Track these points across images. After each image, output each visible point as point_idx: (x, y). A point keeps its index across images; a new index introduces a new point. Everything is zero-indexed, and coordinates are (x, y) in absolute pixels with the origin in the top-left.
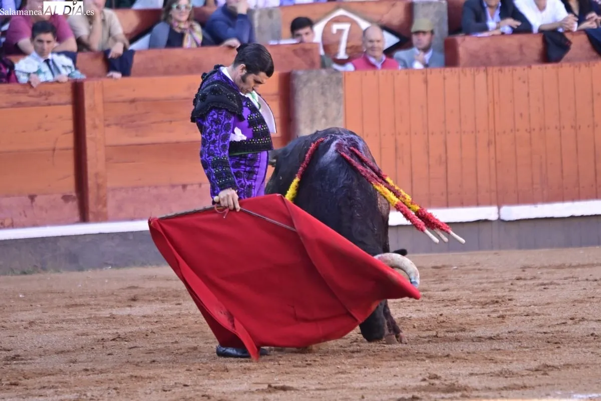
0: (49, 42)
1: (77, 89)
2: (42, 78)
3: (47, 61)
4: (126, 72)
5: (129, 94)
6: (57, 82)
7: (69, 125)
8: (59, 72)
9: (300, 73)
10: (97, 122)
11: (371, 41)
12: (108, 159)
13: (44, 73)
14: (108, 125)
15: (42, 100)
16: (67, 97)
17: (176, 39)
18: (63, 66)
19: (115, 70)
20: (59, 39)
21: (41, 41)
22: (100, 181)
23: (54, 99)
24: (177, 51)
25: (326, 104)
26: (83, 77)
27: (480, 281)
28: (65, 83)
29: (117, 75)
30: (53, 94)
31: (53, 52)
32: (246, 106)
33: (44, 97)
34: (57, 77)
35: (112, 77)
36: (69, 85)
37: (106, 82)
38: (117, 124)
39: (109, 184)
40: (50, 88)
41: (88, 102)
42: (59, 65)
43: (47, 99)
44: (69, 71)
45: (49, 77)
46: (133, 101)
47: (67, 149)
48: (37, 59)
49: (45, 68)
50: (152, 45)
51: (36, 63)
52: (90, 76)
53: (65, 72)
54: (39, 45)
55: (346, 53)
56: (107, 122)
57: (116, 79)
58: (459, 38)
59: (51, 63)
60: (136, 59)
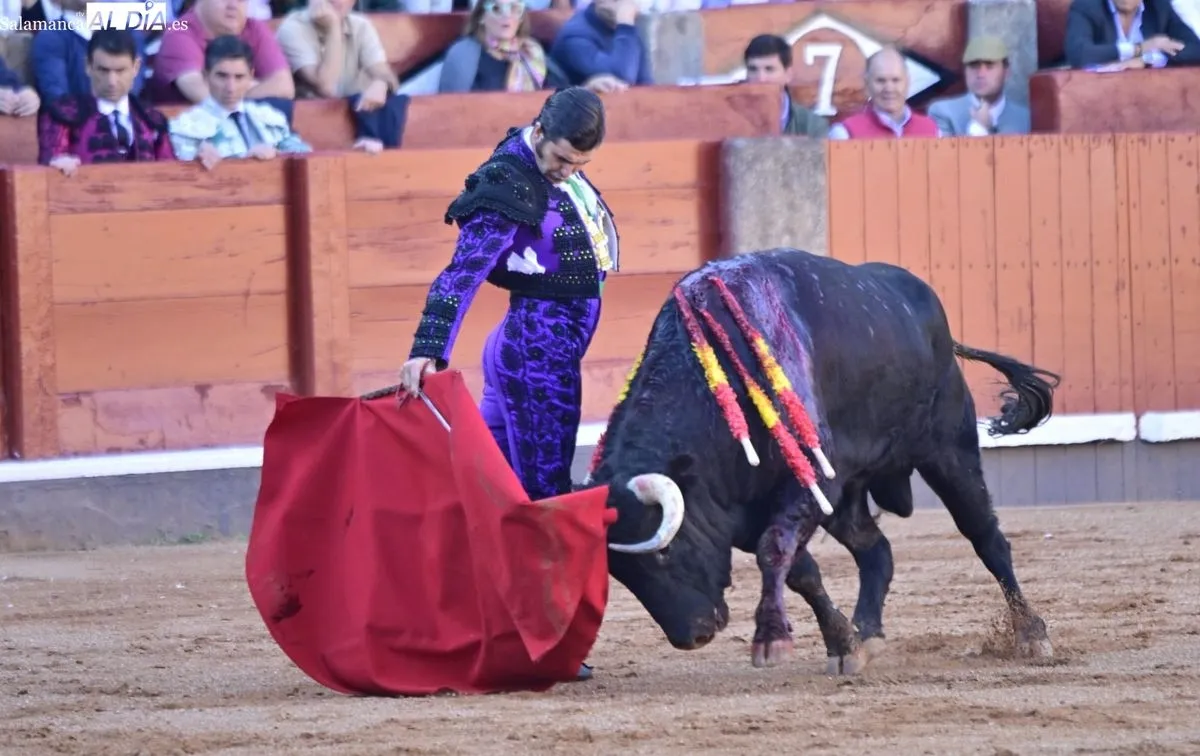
0: (239, 76)
1: (294, 172)
2: (224, 150)
3: (235, 116)
4: (391, 140)
5: (401, 185)
6: (255, 158)
7: (278, 246)
8: (259, 138)
9: (740, 143)
10: (333, 239)
11: (882, 80)
12: (354, 314)
13: (230, 140)
14: (356, 246)
15: (222, 194)
16: (274, 188)
17: (492, 74)
18: (268, 127)
19: (370, 134)
20: (259, 72)
21: (223, 75)
22: (338, 358)
23: (247, 193)
24: (493, 98)
25: (792, 206)
26: (307, 148)
27: (1099, 563)
28: (270, 160)
29: (374, 145)
30: (247, 183)
31: (246, 99)
32: (556, 210)
33: (227, 190)
34: (257, 149)
35: (363, 149)
36: (279, 164)
37: (352, 159)
38: (372, 244)
39: (357, 365)
40: (241, 170)
41: (315, 199)
42: (260, 125)
43: (233, 193)
44: (279, 137)
45: (239, 148)
46: (405, 198)
47: (272, 293)
48: (215, 113)
49: (231, 129)
50: (445, 86)
51: (214, 120)
52: (321, 147)
53: (271, 139)
54: (219, 82)
55: (833, 103)
56: (354, 240)
57: (372, 154)
58: (1060, 76)
59: (243, 120)
60: (413, 114)
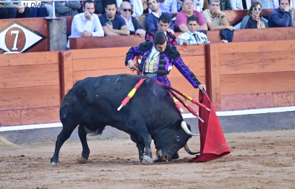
0: (195, 25)
1: (207, 48)
2: (191, 43)
3: (194, 35)
4: (230, 40)
5: (232, 51)
6: (198, 44)
7: (203, 65)
8: (200, 40)
10: (216, 64)
12: (221, 81)
13: (193, 40)
14: (221, 65)
15: (190, 53)
16: (202, 52)
18: (202, 38)
20: (200, 24)
21: (191, 25)
22: (218, 92)
23: (196, 53)
28: (201, 45)
29: (226, 41)
30: (196, 50)
33: (191, 52)
34: (199, 42)
35: (223, 42)
36: (203, 46)
37: (221, 44)
38: (226, 65)
39: (222, 93)
40: (194, 47)
41: (212, 55)
43: (192, 53)
45: (195, 42)
46: (233, 54)
47: (203, 76)
48: (189, 34)
49: (193, 38)
50: (241, 28)
51: (189, 35)
52: (213, 42)
54: (190, 26)
56: (221, 64)
57: (225, 43)
59: (196, 36)
60: (235, 34)
